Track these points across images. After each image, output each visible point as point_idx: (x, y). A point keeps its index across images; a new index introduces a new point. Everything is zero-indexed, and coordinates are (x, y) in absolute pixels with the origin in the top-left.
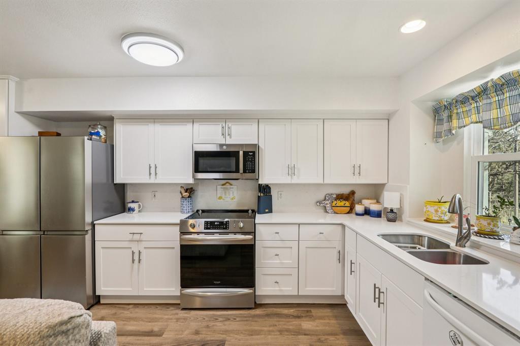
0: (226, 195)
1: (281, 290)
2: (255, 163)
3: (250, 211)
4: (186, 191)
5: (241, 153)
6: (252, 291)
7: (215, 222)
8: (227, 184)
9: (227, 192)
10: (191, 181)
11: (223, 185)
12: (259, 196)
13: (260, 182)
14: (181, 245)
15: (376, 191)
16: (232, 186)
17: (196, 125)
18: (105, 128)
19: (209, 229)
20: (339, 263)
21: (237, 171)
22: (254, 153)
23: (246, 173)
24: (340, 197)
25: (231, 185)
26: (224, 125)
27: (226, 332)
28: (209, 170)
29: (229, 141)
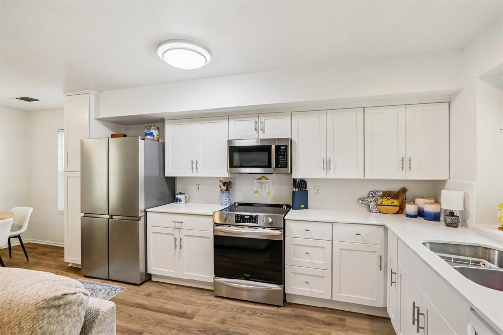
0: (262, 189)
1: (312, 292)
2: (287, 157)
3: (285, 207)
4: (224, 185)
5: (273, 147)
6: (281, 288)
7: (245, 215)
8: (263, 179)
9: (263, 186)
10: (227, 175)
11: (259, 179)
12: (293, 191)
13: (294, 177)
14: (214, 236)
15: (434, 189)
16: (267, 181)
17: (232, 122)
18: (158, 128)
19: (239, 222)
20: (381, 270)
21: (269, 165)
22: (286, 146)
23: (278, 167)
24: (387, 195)
25: (267, 179)
26: (257, 120)
27: (250, 326)
28: (244, 165)
29: (263, 136)
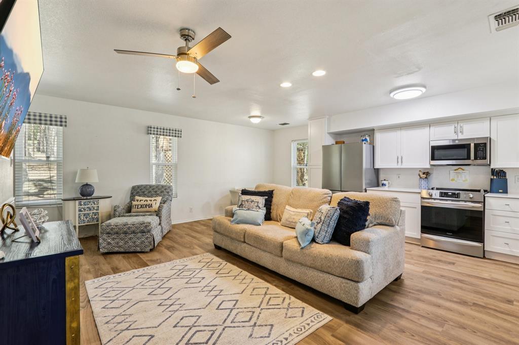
0: (458, 178)
1: (512, 251)
2: (486, 152)
3: (482, 191)
4: (424, 173)
5: (472, 145)
6: (480, 245)
7: (448, 193)
8: (460, 169)
9: (459, 176)
10: (428, 166)
11: (455, 170)
12: (491, 179)
13: (492, 167)
14: (422, 206)
17: (432, 128)
18: (369, 136)
19: (444, 197)
21: (469, 158)
22: (485, 144)
23: (477, 159)
25: (464, 170)
26: (456, 125)
28: (443, 158)
29: (461, 137)
